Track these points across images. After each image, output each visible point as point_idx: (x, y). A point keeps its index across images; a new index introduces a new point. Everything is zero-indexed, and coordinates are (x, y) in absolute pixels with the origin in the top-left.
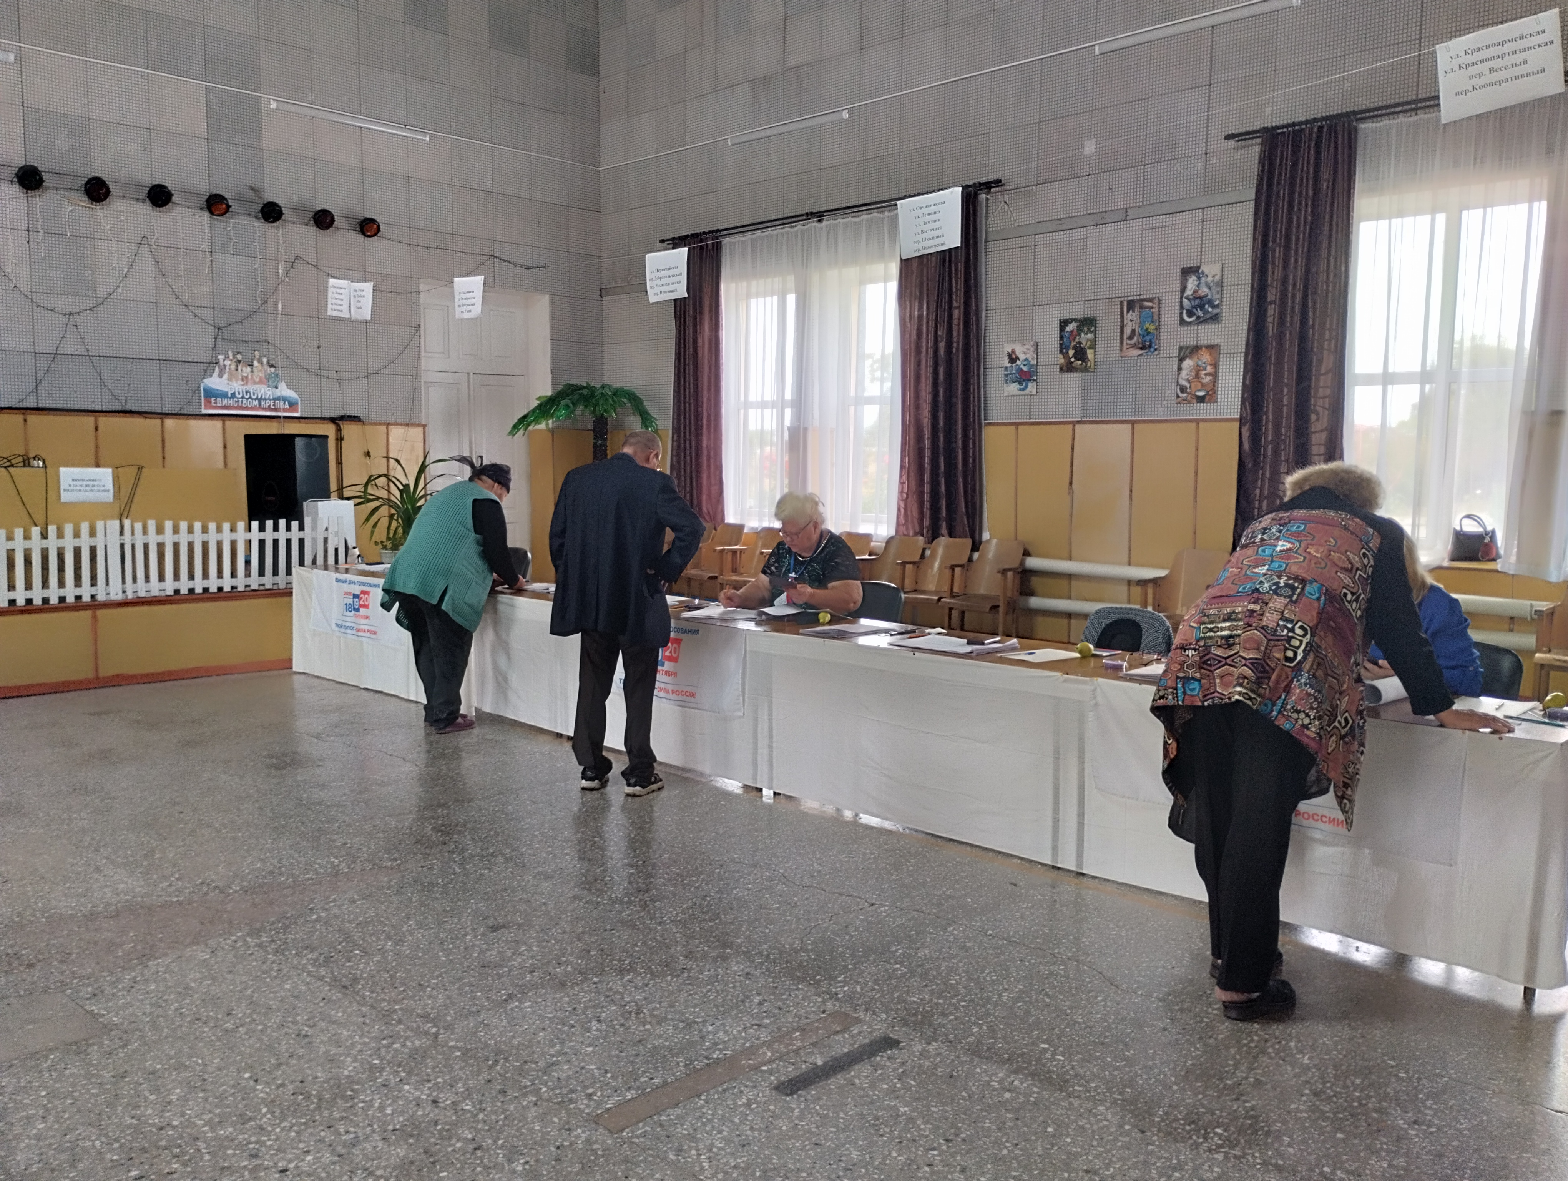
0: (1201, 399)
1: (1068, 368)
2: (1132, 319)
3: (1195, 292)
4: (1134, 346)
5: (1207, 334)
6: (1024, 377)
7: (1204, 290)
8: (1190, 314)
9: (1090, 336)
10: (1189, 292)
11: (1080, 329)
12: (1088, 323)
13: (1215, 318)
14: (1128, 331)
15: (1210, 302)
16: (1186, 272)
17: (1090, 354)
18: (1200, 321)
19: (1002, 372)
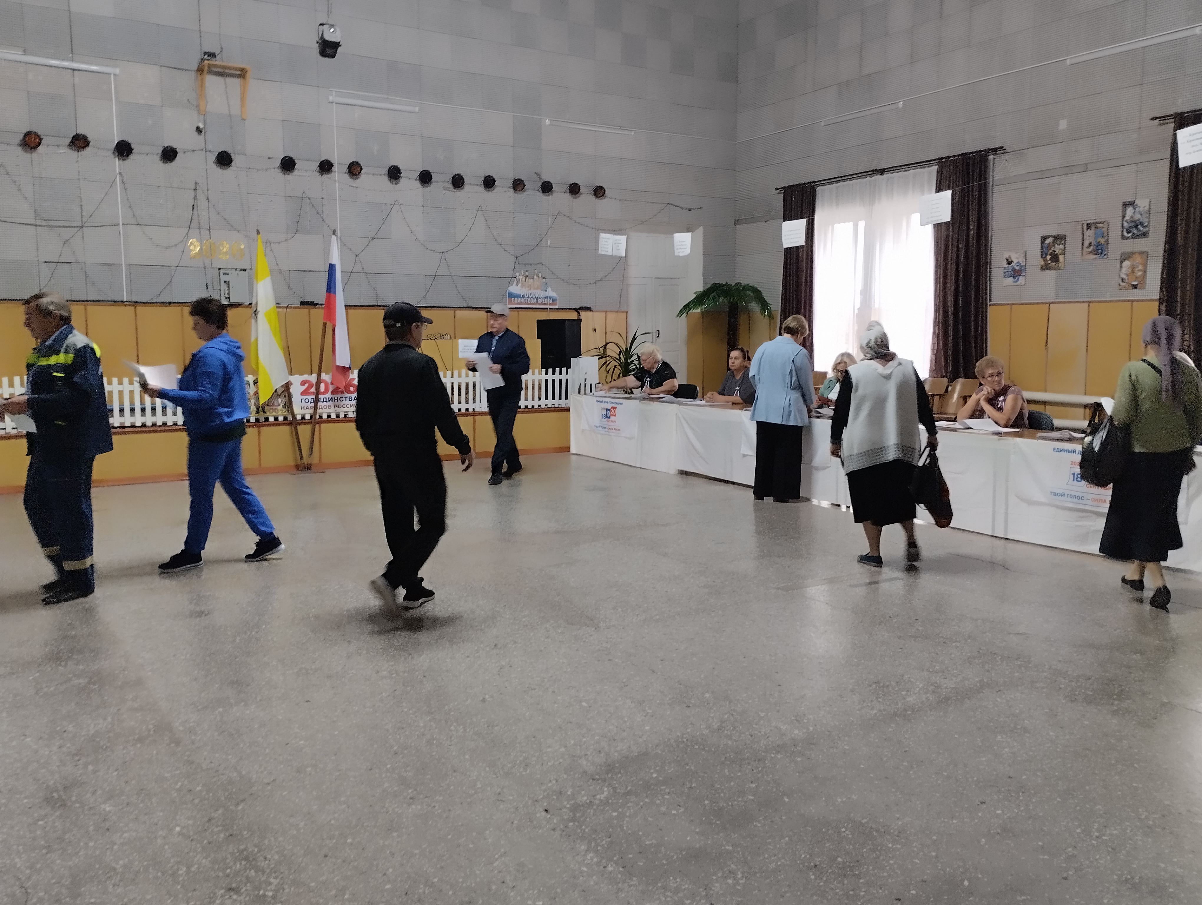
0: (1135, 287)
1: (1046, 267)
2: (1090, 235)
3: (1132, 217)
4: (1091, 252)
5: (1140, 245)
6: (1016, 274)
7: (1137, 217)
8: (1129, 232)
9: (1062, 246)
10: (1127, 218)
11: (1054, 243)
12: (1060, 238)
13: (1145, 235)
14: (1086, 243)
15: (1141, 224)
16: (1126, 205)
17: (1061, 258)
18: (1135, 237)
19: (1002, 271)
